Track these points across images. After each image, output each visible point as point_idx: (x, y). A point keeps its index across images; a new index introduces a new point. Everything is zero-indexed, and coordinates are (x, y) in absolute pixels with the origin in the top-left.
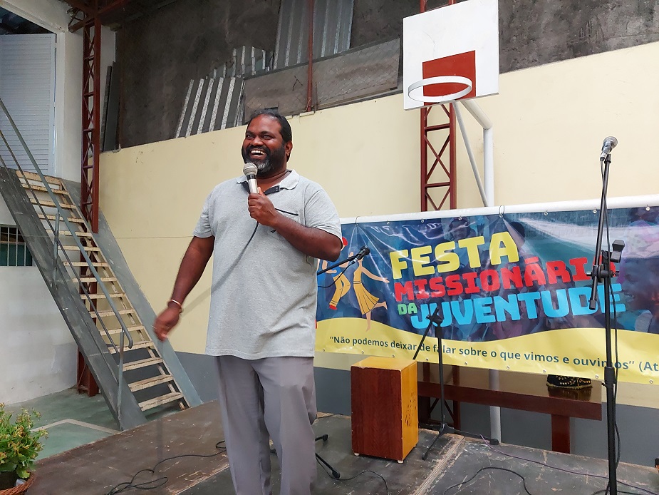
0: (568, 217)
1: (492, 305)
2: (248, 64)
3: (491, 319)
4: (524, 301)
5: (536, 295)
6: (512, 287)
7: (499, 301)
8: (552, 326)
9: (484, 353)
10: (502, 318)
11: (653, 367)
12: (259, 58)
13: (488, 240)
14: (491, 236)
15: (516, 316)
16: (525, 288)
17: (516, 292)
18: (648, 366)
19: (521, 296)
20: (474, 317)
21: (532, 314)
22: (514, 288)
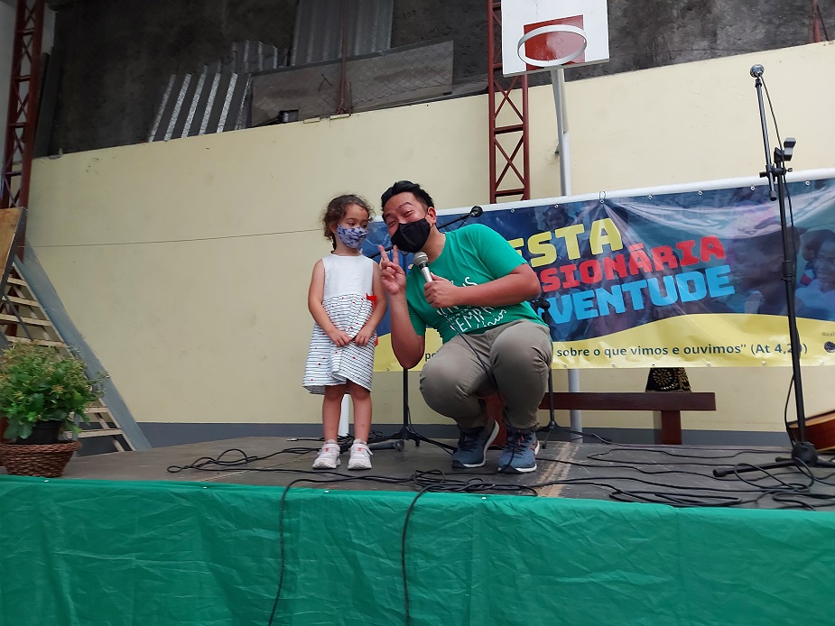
0: (673, 200)
1: (593, 299)
2: (254, 62)
3: (593, 314)
4: (629, 292)
5: (642, 284)
6: (615, 277)
7: (602, 294)
8: (660, 316)
9: (586, 353)
10: (605, 311)
11: (764, 350)
12: (268, 56)
13: (588, 228)
14: (591, 223)
15: (620, 308)
16: (630, 278)
17: (621, 282)
18: (760, 348)
19: (626, 287)
20: (574, 314)
21: (638, 304)
22: (617, 278)
